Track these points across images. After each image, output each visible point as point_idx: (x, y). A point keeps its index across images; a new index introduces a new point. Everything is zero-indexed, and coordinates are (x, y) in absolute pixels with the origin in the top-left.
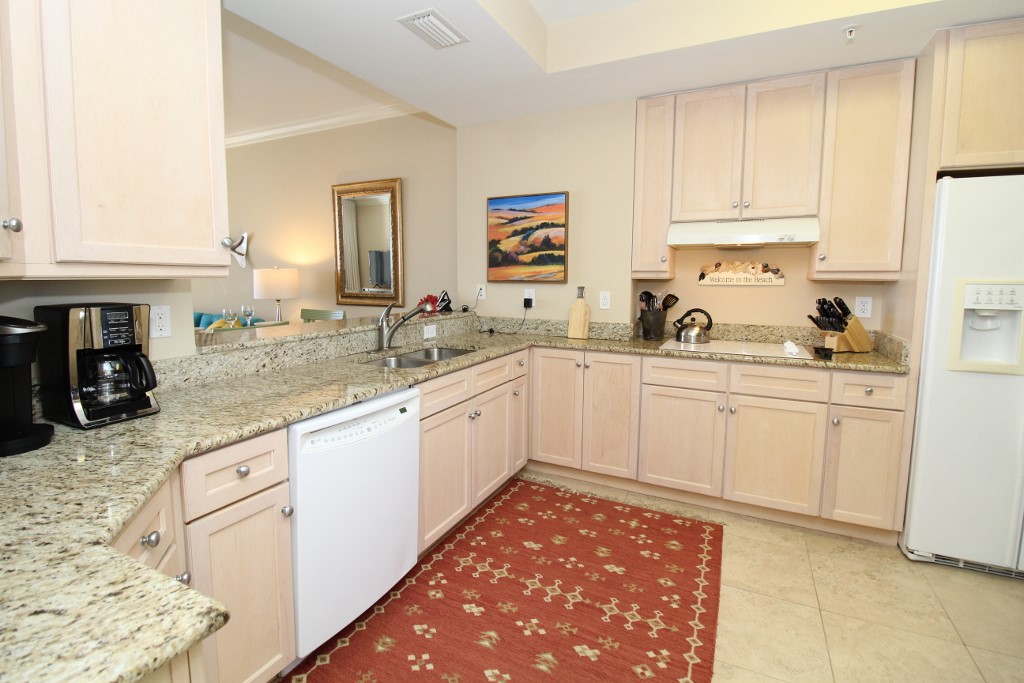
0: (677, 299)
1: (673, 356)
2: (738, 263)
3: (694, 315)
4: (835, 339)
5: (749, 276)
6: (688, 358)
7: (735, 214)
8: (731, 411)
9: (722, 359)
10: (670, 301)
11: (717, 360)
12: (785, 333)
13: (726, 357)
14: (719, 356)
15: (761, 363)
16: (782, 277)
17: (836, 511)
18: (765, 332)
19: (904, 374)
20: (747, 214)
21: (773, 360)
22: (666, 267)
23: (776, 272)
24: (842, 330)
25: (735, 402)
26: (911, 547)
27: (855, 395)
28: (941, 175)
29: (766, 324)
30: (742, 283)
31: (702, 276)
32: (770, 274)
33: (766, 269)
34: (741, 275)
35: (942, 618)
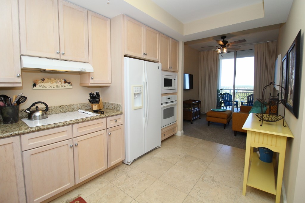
0: (26, 98)
1: (43, 129)
2: (53, 79)
3: (37, 105)
4: (97, 106)
5: (58, 85)
6: (52, 128)
7: (58, 56)
8: (76, 145)
9: (69, 124)
10: (22, 99)
11: (67, 125)
12: (75, 107)
13: (71, 122)
14: (68, 123)
15: (86, 121)
16: (72, 85)
17: (112, 163)
18: (68, 108)
19: (121, 114)
20: (63, 57)
21: (89, 119)
22: (19, 80)
23: (69, 83)
24: (99, 103)
25: (76, 141)
26: (129, 162)
27: (113, 124)
28: (125, 56)
29: (68, 104)
30: (56, 88)
31: (35, 85)
32: (67, 84)
33: (65, 82)
34: (55, 84)
35: (149, 176)
